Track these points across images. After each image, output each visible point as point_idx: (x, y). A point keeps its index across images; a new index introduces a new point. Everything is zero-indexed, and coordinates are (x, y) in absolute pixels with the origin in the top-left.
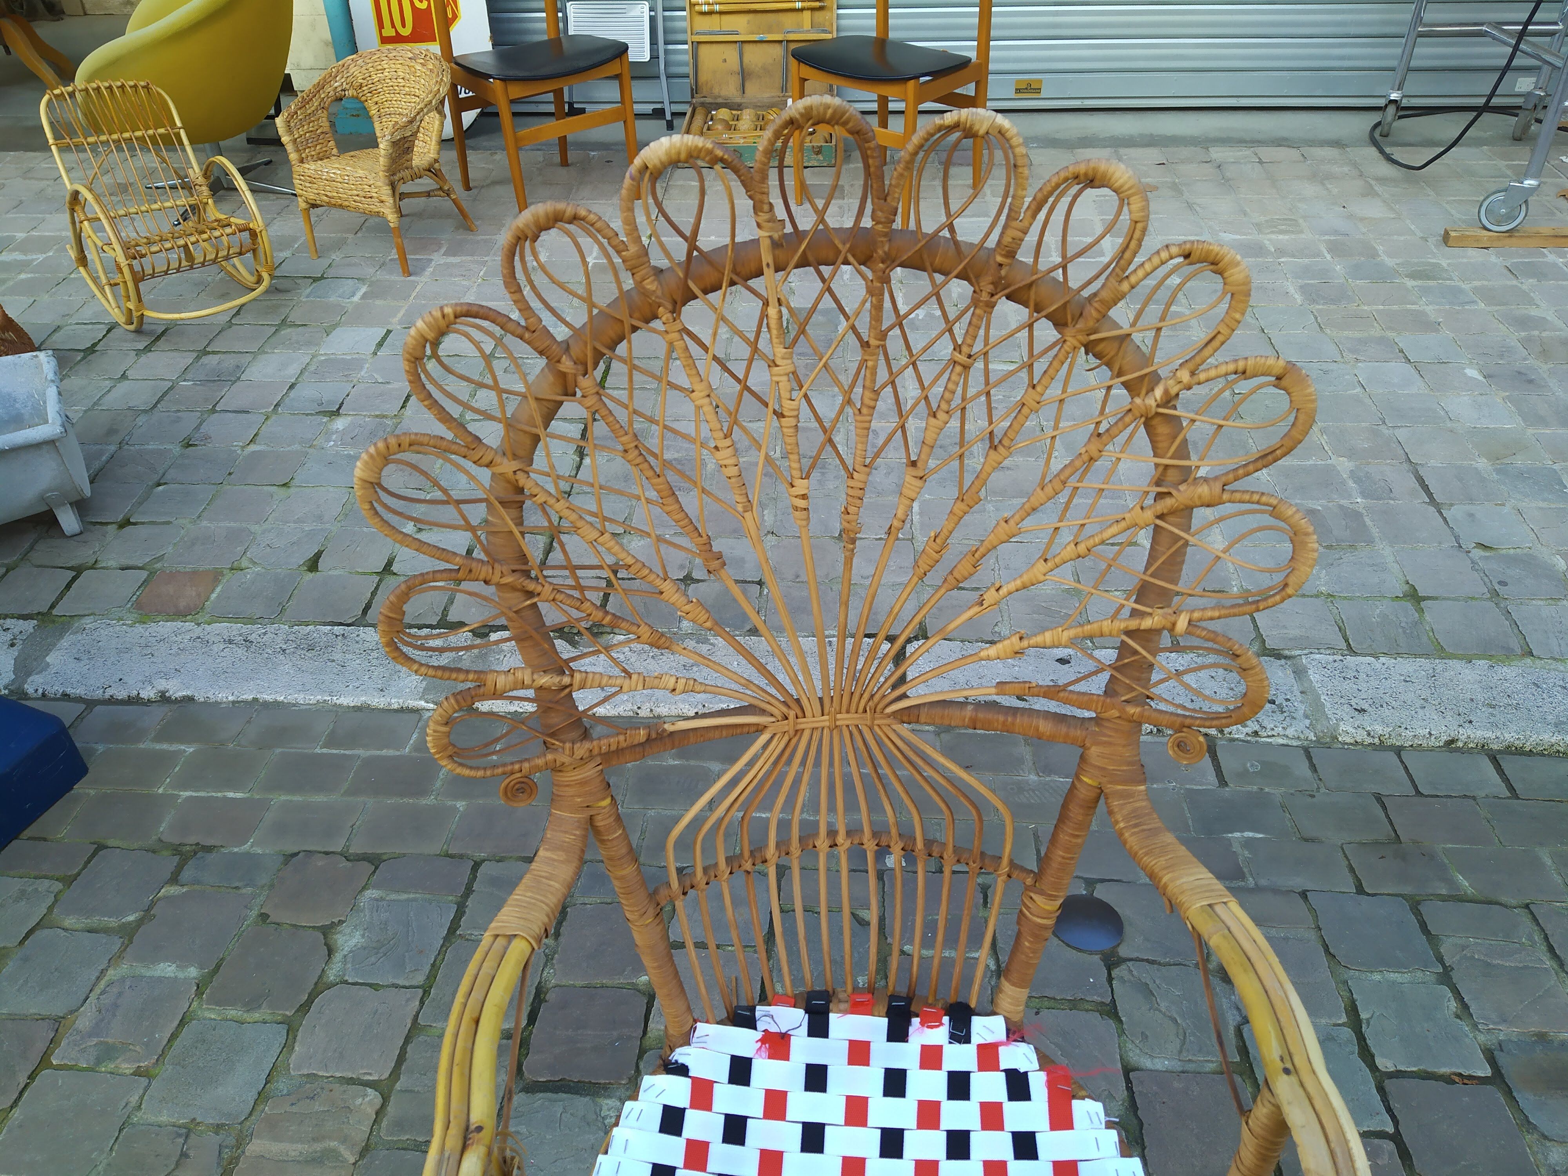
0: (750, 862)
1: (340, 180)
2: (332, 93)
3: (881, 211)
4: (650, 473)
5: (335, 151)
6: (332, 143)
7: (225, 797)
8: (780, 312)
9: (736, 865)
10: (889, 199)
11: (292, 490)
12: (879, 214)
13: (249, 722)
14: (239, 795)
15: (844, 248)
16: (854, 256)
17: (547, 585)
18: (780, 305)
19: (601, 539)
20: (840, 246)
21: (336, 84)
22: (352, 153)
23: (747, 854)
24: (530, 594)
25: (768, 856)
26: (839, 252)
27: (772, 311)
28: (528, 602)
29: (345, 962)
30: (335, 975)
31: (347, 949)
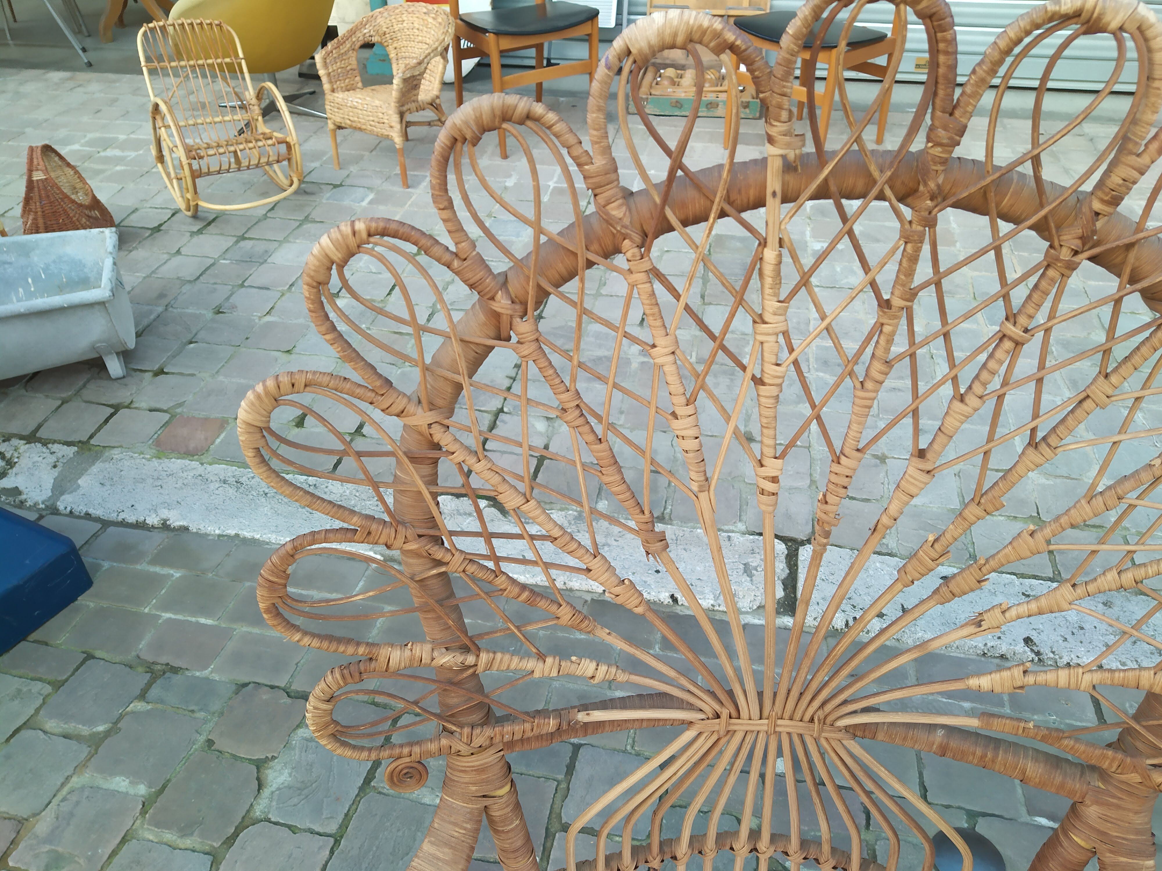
0: (658, 859)
1: (360, 107)
2: (361, 38)
3: (945, 128)
4: (591, 438)
5: (360, 85)
6: (358, 79)
7: (197, 623)
8: (780, 255)
9: (642, 859)
10: (957, 113)
11: (293, 356)
12: (941, 132)
13: (228, 555)
14: (209, 622)
15: (881, 179)
16: (891, 188)
17: (457, 554)
18: (781, 246)
19: (525, 508)
20: (876, 174)
21: (365, 31)
22: (373, 87)
23: (655, 848)
24: (439, 563)
25: (679, 855)
26: (875, 182)
27: (770, 254)
28: (434, 572)
29: (271, 799)
30: (261, 812)
31: (275, 786)
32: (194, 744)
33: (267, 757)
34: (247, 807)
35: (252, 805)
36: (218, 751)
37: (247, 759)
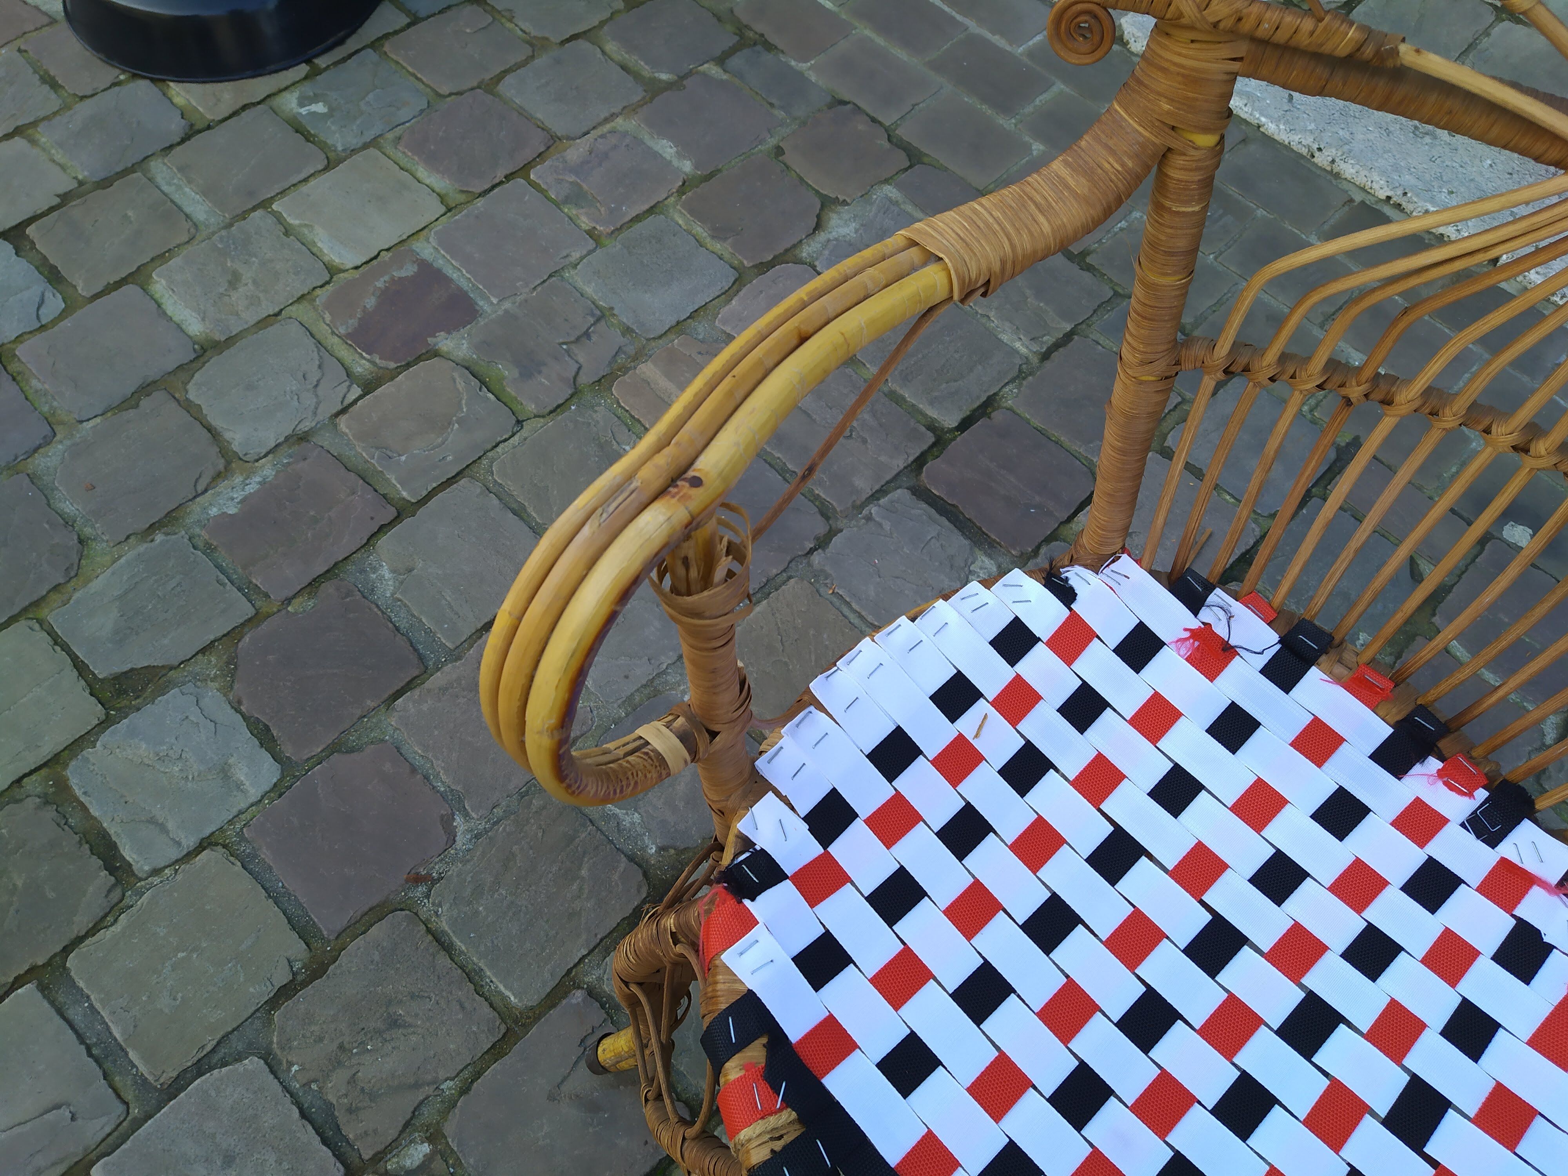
29: (825, 246)
30: (809, 254)
31: (834, 234)
32: (761, 144)
33: (837, 198)
34: (795, 241)
35: (801, 241)
36: (785, 164)
37: (814, 189)
